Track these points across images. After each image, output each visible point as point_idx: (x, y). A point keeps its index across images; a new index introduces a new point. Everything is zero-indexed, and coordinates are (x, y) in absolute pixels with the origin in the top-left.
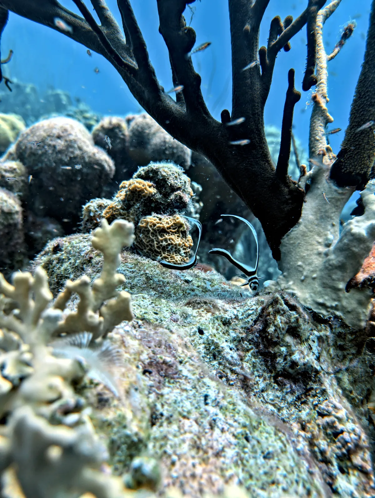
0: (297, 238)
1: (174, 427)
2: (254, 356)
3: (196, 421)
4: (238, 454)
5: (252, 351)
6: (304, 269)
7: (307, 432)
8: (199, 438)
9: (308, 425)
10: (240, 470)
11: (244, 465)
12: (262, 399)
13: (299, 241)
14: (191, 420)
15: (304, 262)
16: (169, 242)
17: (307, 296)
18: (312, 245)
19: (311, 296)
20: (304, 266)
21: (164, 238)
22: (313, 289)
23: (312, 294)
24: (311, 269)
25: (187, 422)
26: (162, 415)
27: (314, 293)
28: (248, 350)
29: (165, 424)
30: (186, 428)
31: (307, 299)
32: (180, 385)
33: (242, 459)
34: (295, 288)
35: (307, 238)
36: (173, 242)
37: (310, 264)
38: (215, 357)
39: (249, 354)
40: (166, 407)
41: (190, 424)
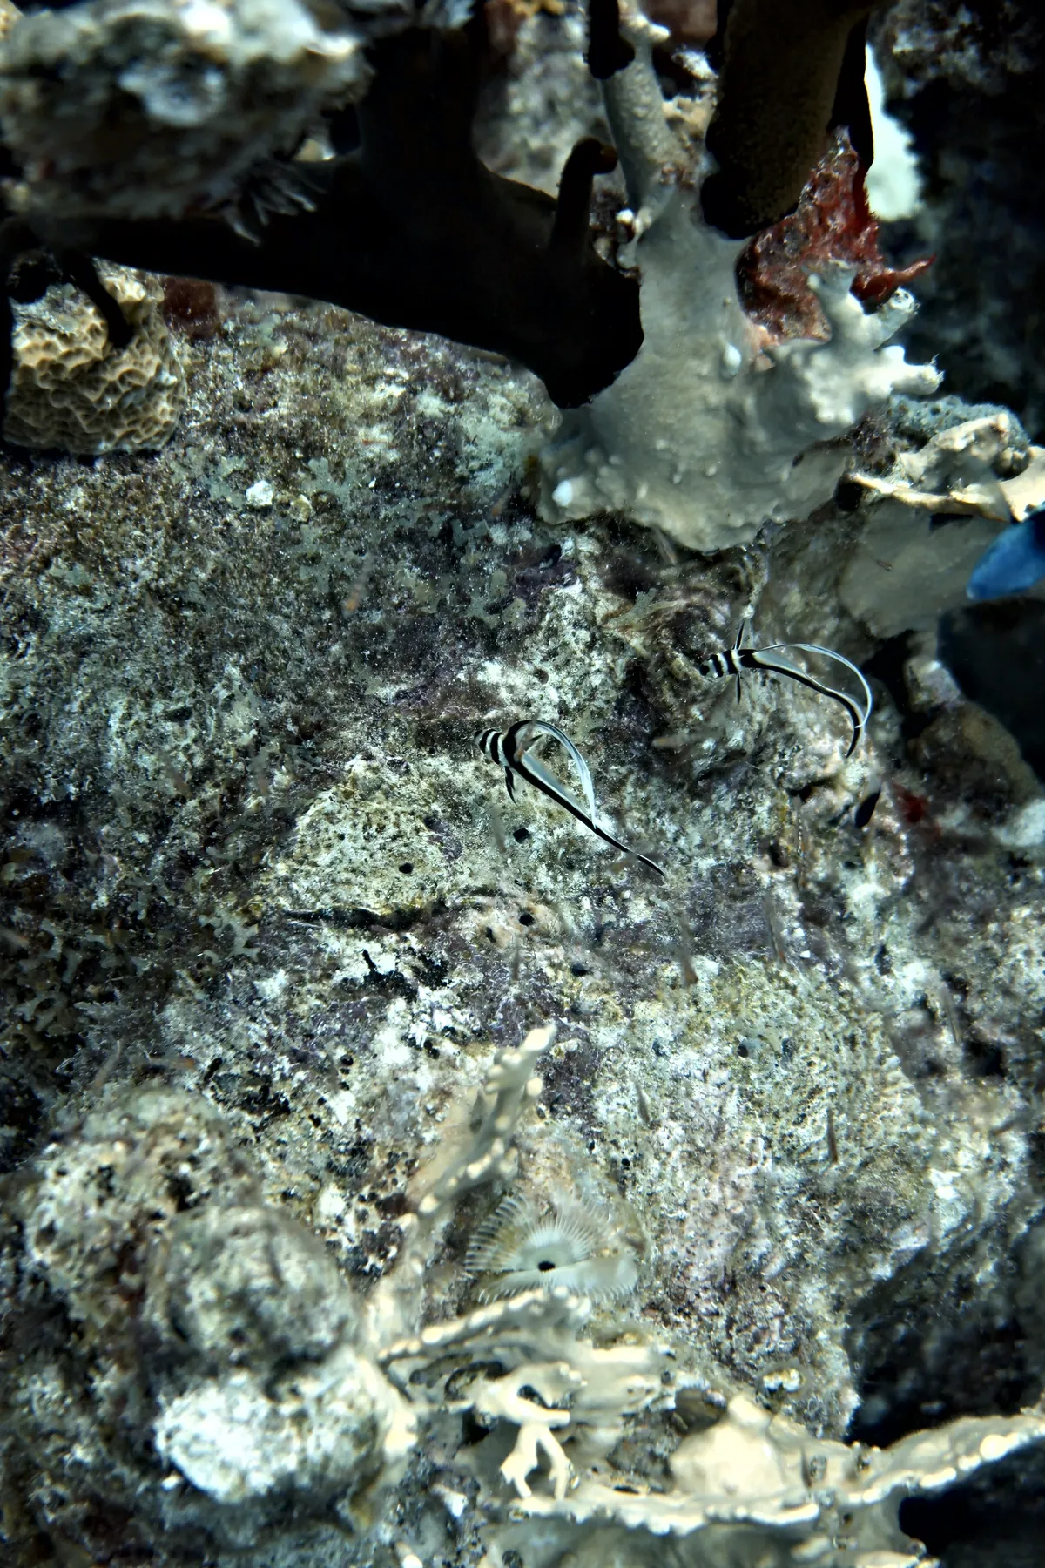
0: (642, 385)
1: (654, 1165)
2: (640, 785)
3: (673, 1117)
4: (742, 1092)
5: (632, 778)
6: (676, 455)
7: (786, 866)
8: (692, 1142)
9: (783, 842)
10: (758, 1120)
11: (759, 1104)
12: (680, 856)
13: (647, 392)
14: (664, 1123)
15: (672, 439)
16: (123, 389)
17: (701, 522)
18: (685, 389)
19: (710, 518)
20: (674, 448)
21: (103, 387)
22: (711, 498)
23: (714, 513)
24: (698, 454)
25: (661, 1133)
26: (626, 1162)
27: (718, 507)
28: (622, 782)
29: (639, 1175)
30: (667, 1145)
31: (702, 530)
32: (612, 1071)
33: (750, 1096)
34: (660, 504)
35: (668, 377)
36: (136, 382)
37: (689, 442)
38: (570, 866)
39: (630, 789)
40: (622, 1142)
41: (666, 1133)
